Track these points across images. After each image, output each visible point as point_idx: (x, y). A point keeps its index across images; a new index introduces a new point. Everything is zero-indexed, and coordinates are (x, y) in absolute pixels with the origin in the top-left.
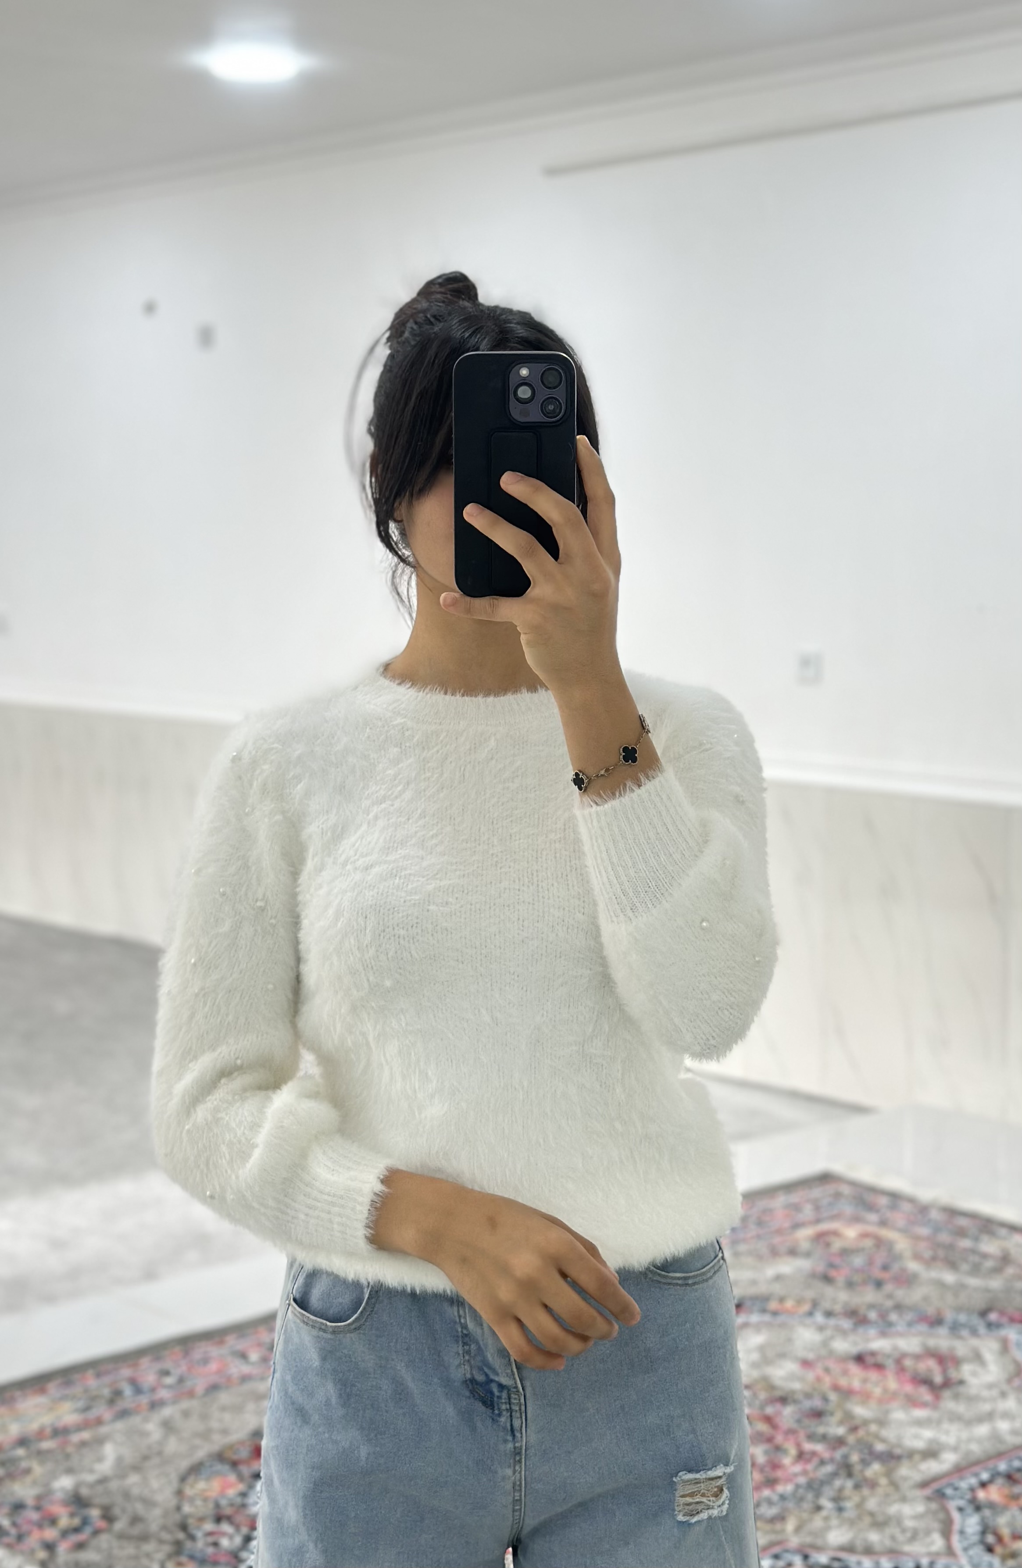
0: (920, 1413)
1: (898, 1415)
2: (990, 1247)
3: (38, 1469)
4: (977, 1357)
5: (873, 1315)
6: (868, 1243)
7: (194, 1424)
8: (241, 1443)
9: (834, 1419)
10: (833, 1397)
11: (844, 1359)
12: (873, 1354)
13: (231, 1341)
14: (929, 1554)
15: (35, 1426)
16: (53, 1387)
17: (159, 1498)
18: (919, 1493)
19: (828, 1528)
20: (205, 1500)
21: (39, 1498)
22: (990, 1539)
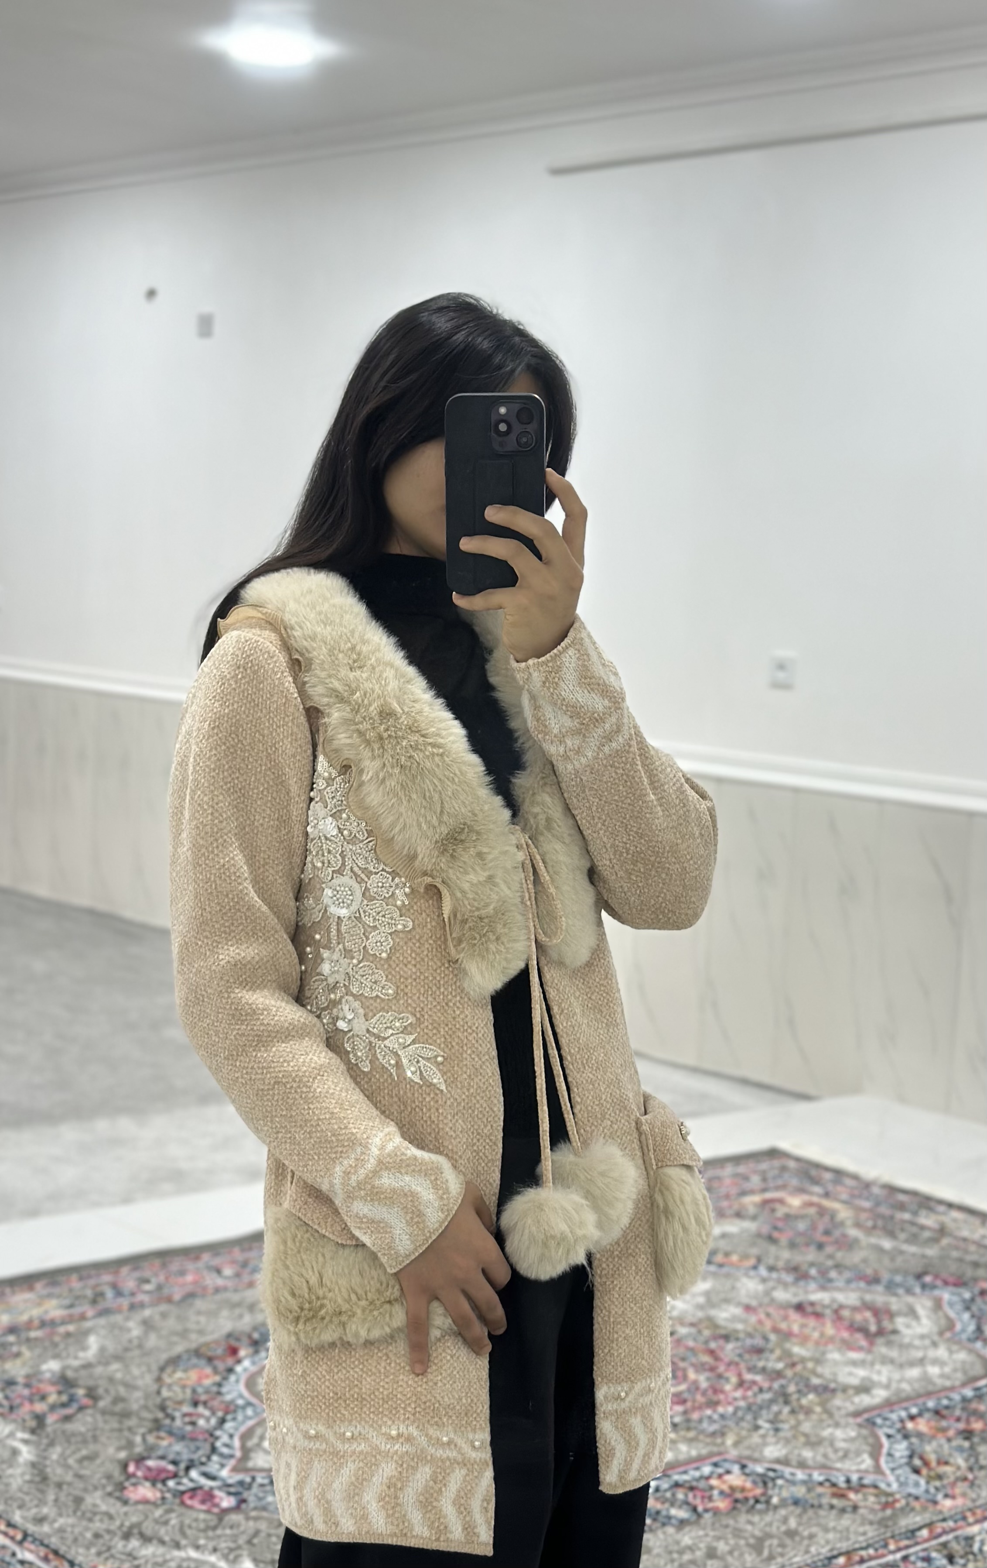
0: (854, 1355)
1: (834, 1355)
2: (928, 1220)
3: (27, 1353)
4: (912, 1313)
5: (813, 1272)
6: (812, 1211)
7: (171, 1323)
8: (216, 1342)
9: (774, 1356)
10: (773, 1337)
11: (785, 1306)
12: (812, 1304)
13: (206, 1257)
14: (858, 1471)
15: (25, 1318)
16: (39, 1286)
17: (140, 1383)
18: (851, 1420)
19: (765, 1444)
20: (184, 1387)
21: (28, 1376)
22: (917, 1462)
